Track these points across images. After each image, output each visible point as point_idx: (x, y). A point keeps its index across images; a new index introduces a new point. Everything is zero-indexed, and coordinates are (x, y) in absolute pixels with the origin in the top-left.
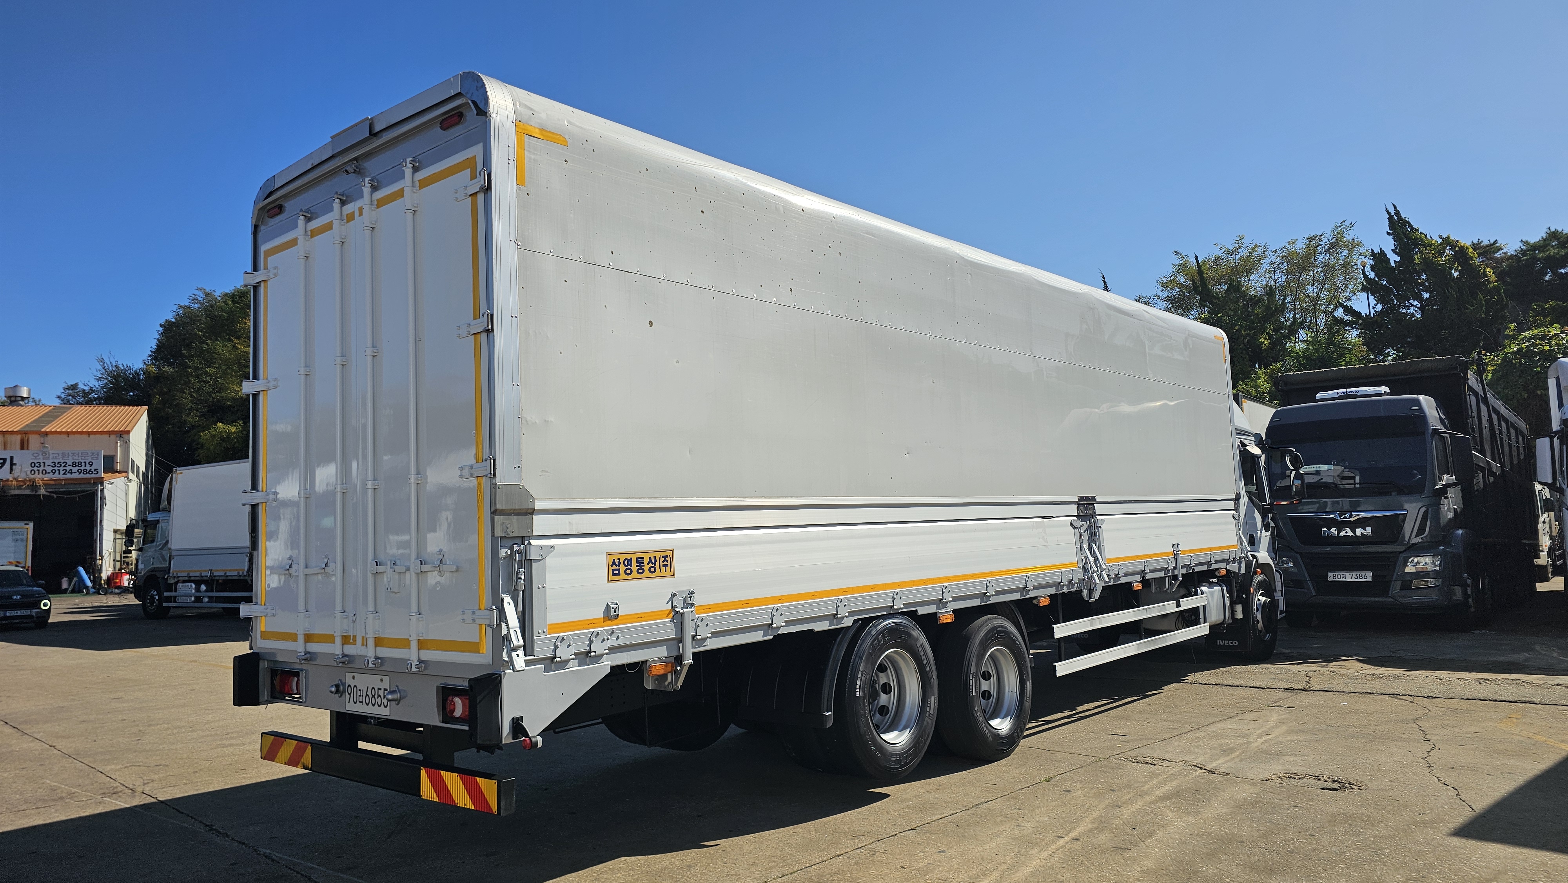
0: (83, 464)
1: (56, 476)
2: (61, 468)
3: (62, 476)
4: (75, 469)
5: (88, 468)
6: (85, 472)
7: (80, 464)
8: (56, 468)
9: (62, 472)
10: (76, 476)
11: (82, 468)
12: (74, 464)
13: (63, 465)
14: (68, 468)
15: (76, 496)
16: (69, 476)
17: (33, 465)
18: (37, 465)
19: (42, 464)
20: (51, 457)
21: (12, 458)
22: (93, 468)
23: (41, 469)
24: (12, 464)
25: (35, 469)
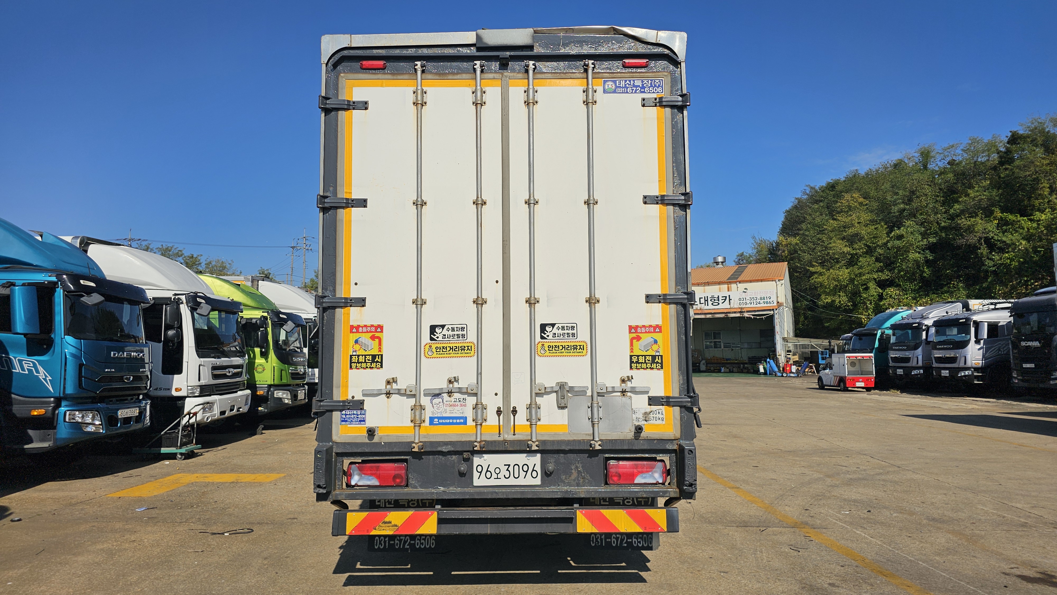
0: (766, 298)
1: (752, 305)
2: (755, 301)
3: (755, 306)
4: (762, 301)
5: (768, 300)
6: (767, 303)
7: (764, 299)
8: (751, 301)
9: (755, 303)
10: (762, 305)
11: (766, 300)
12: (761, 299)
13: (755, 299)
14: (758, 301)
15: (764, 317)
16: (759, 305)
17: (740, 299)
18: (742, 299)
19: (745, 299)
20: (749, 295)
21: (729, 296)
22: (771, 300)
23: (744, 302)
24: (730, 300)
25: (741, 302)
